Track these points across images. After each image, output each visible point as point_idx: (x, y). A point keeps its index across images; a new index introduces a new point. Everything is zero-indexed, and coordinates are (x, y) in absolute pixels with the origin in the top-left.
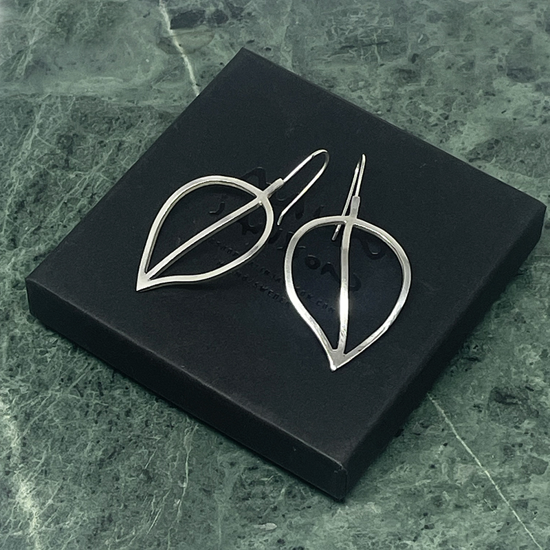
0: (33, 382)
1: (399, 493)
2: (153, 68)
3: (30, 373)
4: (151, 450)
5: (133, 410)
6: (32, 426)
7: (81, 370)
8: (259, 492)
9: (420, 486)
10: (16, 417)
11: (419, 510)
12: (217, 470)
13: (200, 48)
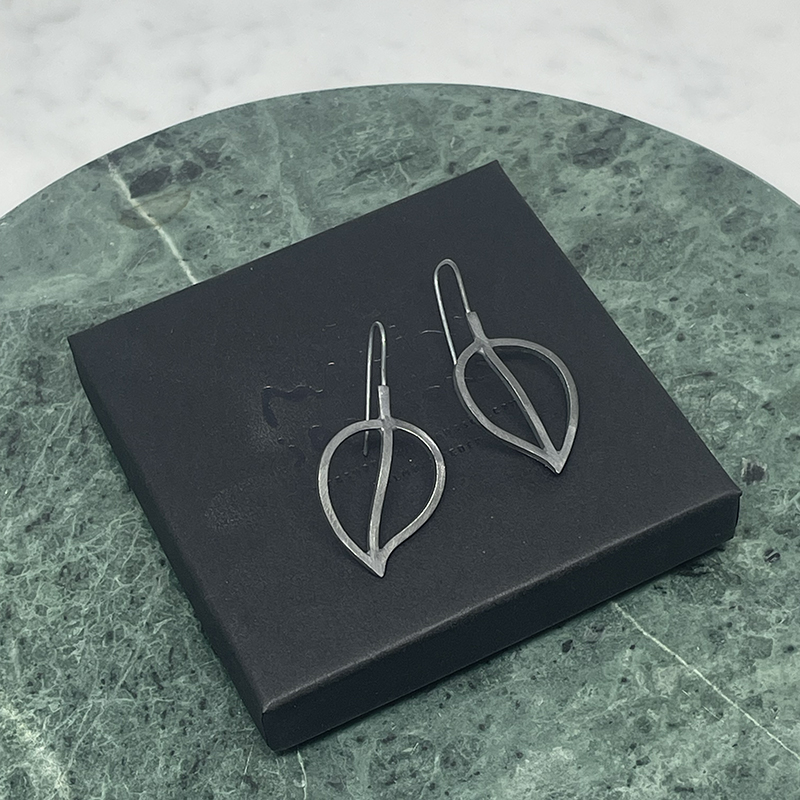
0: (65, 694)
1: (591, 725)
2: (121, 252)
3: (58, 682)
4: (246, 747)
5: (208, 699)
6: (77, 753)
7: (126, 662)
8: (405, 769)
9: (614, 710)
10: (52, 747)
11: (622, 743)
12: (341, 754)
13: (175, 214)
